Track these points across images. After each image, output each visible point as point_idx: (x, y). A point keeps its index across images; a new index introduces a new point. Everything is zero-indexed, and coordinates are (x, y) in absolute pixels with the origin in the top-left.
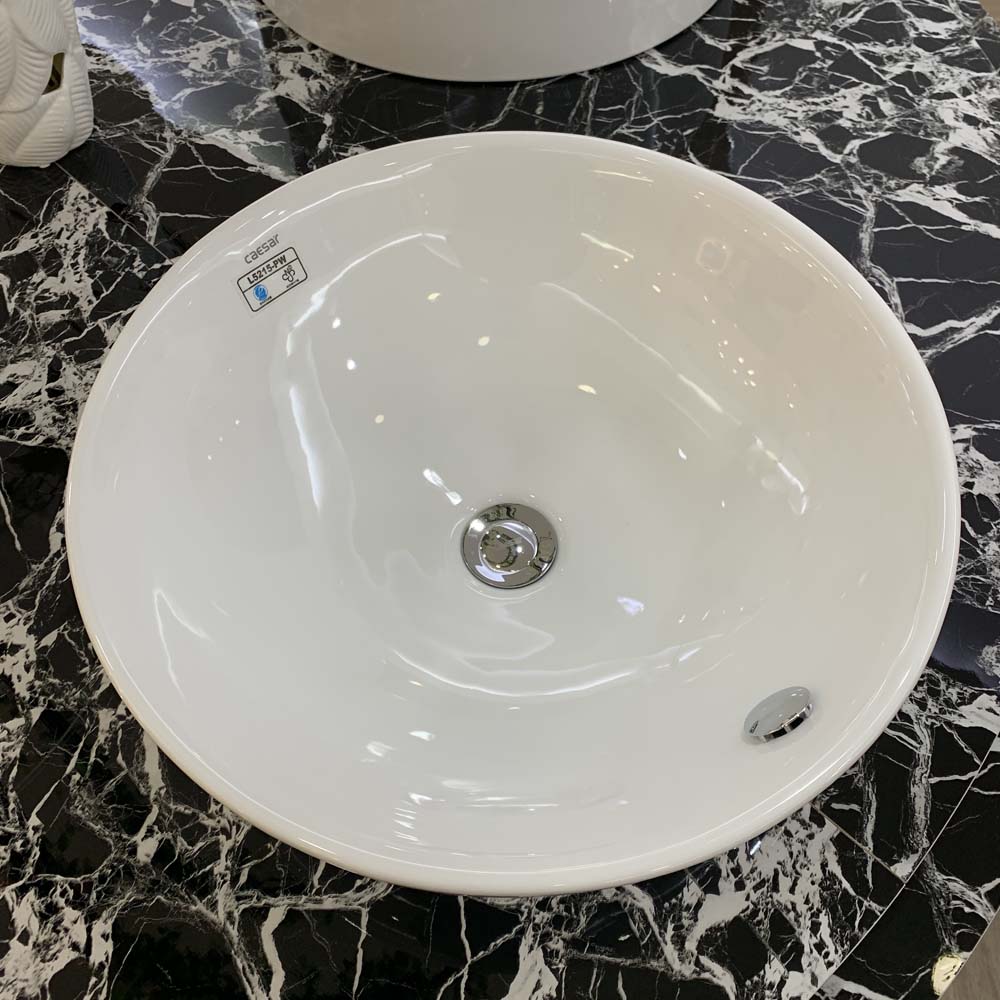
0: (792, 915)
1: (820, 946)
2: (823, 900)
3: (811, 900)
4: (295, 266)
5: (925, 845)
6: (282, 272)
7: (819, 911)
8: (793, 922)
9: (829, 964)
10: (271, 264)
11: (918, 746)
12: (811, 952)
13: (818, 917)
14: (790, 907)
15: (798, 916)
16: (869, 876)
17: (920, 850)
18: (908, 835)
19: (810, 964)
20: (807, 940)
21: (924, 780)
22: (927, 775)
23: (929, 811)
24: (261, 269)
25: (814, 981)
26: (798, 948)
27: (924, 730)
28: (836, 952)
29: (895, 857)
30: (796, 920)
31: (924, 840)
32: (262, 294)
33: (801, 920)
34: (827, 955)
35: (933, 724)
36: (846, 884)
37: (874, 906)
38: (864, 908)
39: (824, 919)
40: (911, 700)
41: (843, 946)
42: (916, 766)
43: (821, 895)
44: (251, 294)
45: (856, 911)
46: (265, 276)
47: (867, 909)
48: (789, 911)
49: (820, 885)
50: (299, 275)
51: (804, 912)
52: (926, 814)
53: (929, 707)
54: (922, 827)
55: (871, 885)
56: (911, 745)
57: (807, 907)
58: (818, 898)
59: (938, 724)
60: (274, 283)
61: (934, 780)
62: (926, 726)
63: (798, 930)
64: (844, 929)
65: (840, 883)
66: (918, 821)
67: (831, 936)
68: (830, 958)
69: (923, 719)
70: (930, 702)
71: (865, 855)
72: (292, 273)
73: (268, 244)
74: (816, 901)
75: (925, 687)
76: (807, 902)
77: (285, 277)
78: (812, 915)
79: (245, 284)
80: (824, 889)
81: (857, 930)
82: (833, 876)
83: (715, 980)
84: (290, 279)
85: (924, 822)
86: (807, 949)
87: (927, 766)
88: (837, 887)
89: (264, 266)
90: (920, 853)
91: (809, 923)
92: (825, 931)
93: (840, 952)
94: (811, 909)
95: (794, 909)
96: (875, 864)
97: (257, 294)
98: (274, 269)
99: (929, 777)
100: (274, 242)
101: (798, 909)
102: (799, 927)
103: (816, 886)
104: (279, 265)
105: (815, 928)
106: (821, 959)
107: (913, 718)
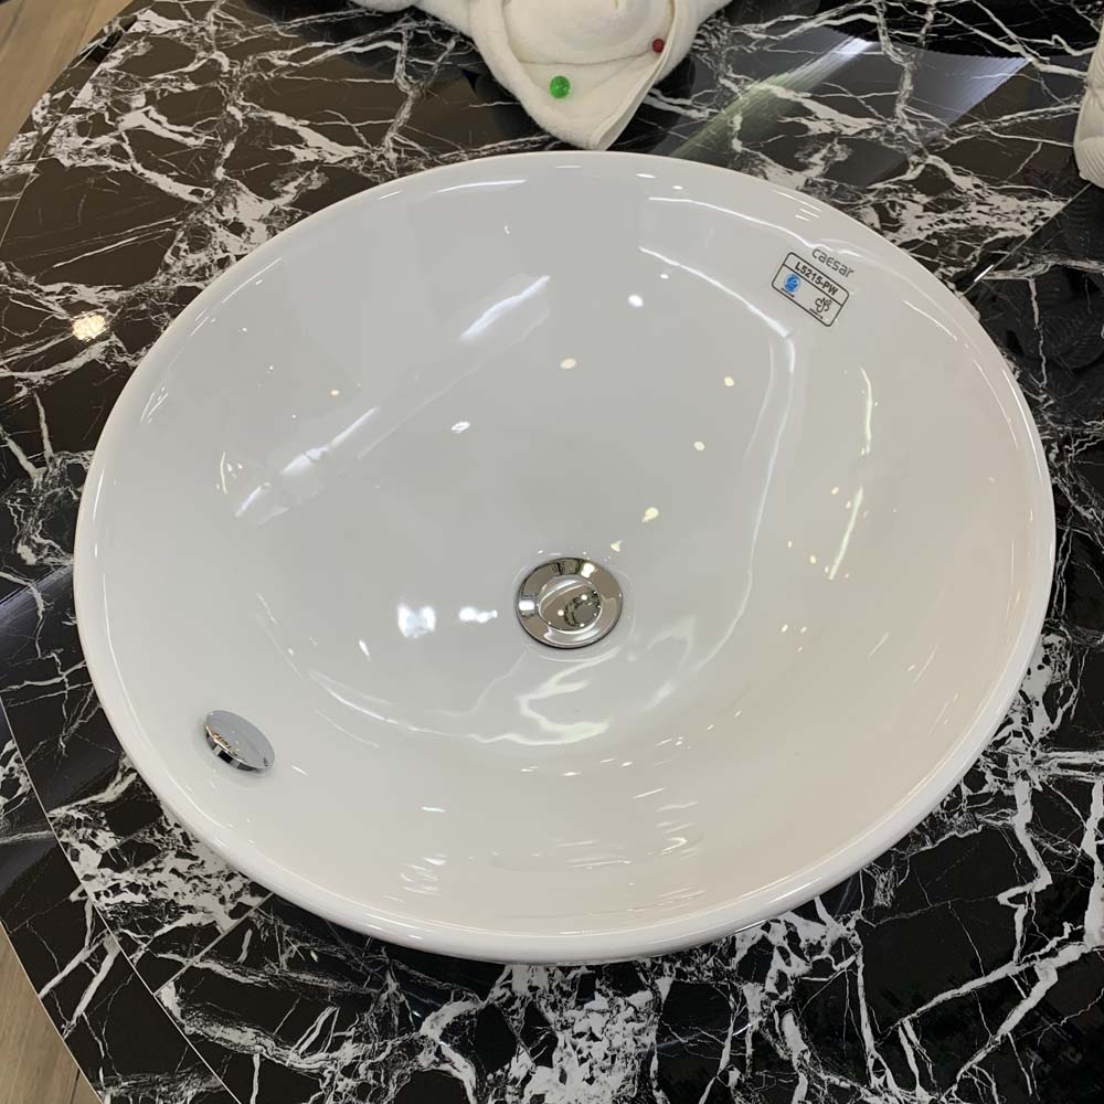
0: (151, 867)
1: (116, 889)
2: (157, 901)
3: (161, 889)
4: (834, 307)
5: (187, 1029)
6: (822, 296)
7: (148, 895)
8: (145, 866)
9: (98, 895)
10: (824, 280)
11: (300, 1051)
12: (114, 880)
13: (143, 892)
14: (159, 866)
15: (149, 872)
16: (169, 956)
17: (183, 1021)
18: (201, 1011)
19: (103, 876)
20: (125, 877)
21: (258, 1047)
22: (264, 1053)
23: (223, 1044)
24: (814, 271)
25: (88, 878)
26: (119, 868)
27: (318, 1065)
28: (107, 905)
29: (182, 990)
30: (146, 869)
31: (193, 1029)
32: (791, 285)
33: (145, 875)
34: (107, 894)
35: (324, 1079)
36: (167, 928)
37: (140, 954)
38: (140, 942)
39: (140, 898)
40: (357, 1058)
41: (111, 912)
42: (276, 1042)
43: (163, 900)
44: (786, 273)
45: (139, 933)
46: (809, 279)
47: (138, 945)
48: (155, 864)
49: (172, 900)
50: (827, 317)
51: (151, 880)
52: (221, 1039)
53: (346, 1080)
54: (207, 1030)
55: (160, 955)
56: (302, 1043)
57: (155, 883)
58: (161, 896)
59: (323, 1086)
60: (807, 293)
61: (256, 1061)
62: (322, 1069)
63: (136, 871)
64: (126, 917)
65: (170, 923)
66: (214, 1028)
67: (123, 902)
68: (103, 898)
69: (332, 1068)
70: (351, 1083)
71: (192, 956)
72: (826, 307)
73: (840, 267)
74: (158, 894)
75: (372, 1082)
76: (160, 884)
77: (819, 302)
78: (146, 887)
79: (792, 261)
80: (169, 903)
81: (121, 930)
82: (178, 916)
83: (113, 784)
84: (820, 309)
85: (212, 1034)
86: (117, 875)
87: (274, 1056)
88: (167, 918)
89: (819, 274)
90: (181, 1020)
91: (139, 882)
92: (128, 897)
93: (106, 908)
94: (152, 887)
95: (156, 870)
96: (180, 965)
97: (790, 280)
98: (820, 286)
99: (261, 1056)
100: (845, 272)
101: (156, 874)
102: (139, 872)
103: (172, 897)
104: (826, 290)
105: (134, 888)
106: (105, 888)
107: (335, 1054)
